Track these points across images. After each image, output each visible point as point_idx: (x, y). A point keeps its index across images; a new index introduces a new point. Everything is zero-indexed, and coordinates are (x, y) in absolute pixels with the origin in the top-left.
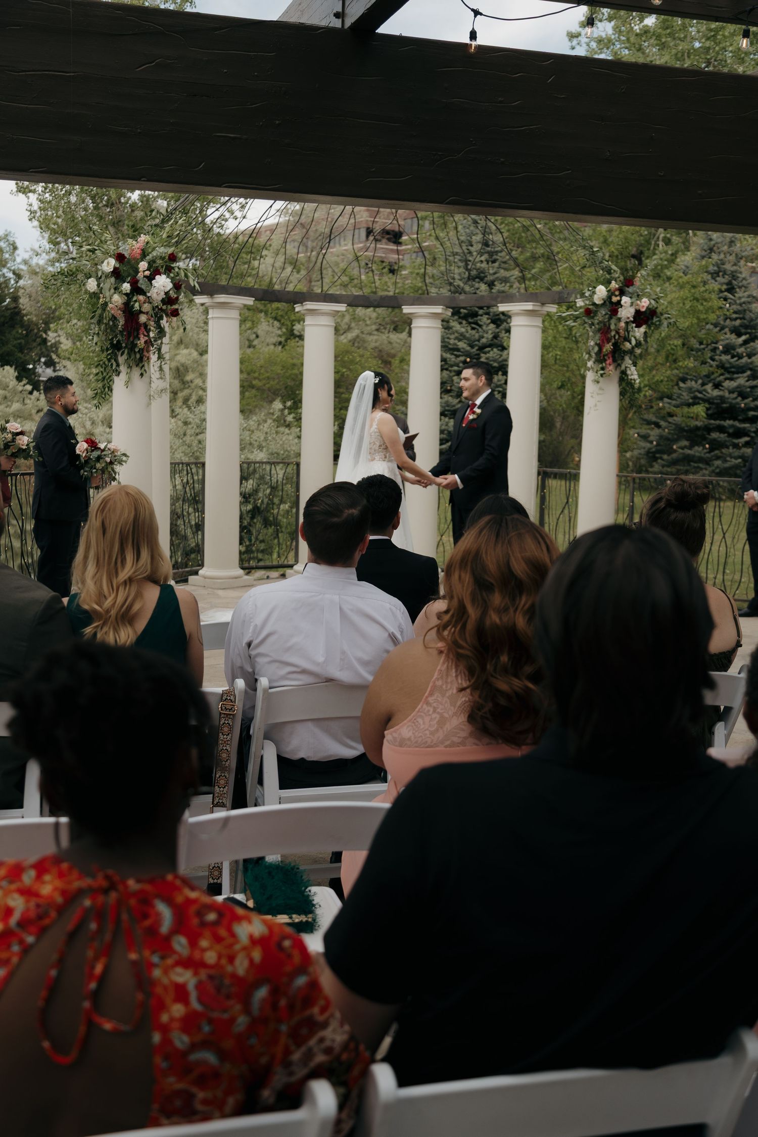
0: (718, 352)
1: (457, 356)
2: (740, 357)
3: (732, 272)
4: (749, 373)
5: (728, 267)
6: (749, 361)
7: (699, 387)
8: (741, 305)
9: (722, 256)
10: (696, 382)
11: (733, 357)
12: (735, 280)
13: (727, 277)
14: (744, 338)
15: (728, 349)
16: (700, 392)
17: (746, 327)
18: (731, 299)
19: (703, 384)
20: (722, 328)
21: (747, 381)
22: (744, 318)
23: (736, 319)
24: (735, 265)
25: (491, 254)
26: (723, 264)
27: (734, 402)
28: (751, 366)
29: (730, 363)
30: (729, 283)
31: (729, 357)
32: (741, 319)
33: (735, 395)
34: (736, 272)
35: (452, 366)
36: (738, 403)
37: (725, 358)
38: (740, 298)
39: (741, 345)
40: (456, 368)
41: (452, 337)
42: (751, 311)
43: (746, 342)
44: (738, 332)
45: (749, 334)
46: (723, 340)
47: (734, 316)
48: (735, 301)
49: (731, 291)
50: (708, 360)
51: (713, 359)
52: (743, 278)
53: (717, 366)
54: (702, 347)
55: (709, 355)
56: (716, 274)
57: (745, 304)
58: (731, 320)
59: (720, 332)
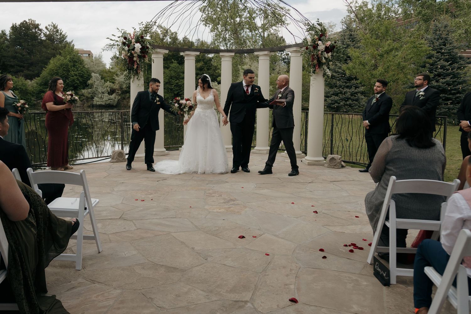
0: (438, 68)
1: (338, 74)
2: (448, 70)
3: (445, 38)
4: (451, 76)
5: (443, 36)
6: (452, 71)
8: (449, 50)
9: (441, 32)
11: (444, 70)
12: (447, 41)
13: (443, 40)
14: (449, 62)
15: (443, 67)
17: (452, 58)
18: (444, 48)
20: (441, 59)
21: (450, 79)
22: (451, 55)
23: (447, 55)
24: (447, 35)
25: (352, 39)
26: (441, 35)
27: (445, 87)
28: (453, 73)
29: (444, 73)
30: (444, 42)
31: (442, 70)
32: (448, 55)
33: (445, 85)
34: (447, 37)
35: (337, 78)
36: (446, 88)
37: (440, 70)
38: (448, 47)
39: (449, 65)
40: (338, 79)
41: (337, 68)
42: (453, 52)
43: (450, 64)
44: (447, 60)
45: (452, 61)
46: (440, 64)
47: (446, 54)
48: (446, 48)
49: (445, 45)
50: (434, 72)
51: (436, 71)
52: (450, 40)
53: (437, 74)
54: (431, 67)
55: (434, 70)
56: (438, 39)
57: (450, 49)
58: (444, 56)
59: (439, 61)
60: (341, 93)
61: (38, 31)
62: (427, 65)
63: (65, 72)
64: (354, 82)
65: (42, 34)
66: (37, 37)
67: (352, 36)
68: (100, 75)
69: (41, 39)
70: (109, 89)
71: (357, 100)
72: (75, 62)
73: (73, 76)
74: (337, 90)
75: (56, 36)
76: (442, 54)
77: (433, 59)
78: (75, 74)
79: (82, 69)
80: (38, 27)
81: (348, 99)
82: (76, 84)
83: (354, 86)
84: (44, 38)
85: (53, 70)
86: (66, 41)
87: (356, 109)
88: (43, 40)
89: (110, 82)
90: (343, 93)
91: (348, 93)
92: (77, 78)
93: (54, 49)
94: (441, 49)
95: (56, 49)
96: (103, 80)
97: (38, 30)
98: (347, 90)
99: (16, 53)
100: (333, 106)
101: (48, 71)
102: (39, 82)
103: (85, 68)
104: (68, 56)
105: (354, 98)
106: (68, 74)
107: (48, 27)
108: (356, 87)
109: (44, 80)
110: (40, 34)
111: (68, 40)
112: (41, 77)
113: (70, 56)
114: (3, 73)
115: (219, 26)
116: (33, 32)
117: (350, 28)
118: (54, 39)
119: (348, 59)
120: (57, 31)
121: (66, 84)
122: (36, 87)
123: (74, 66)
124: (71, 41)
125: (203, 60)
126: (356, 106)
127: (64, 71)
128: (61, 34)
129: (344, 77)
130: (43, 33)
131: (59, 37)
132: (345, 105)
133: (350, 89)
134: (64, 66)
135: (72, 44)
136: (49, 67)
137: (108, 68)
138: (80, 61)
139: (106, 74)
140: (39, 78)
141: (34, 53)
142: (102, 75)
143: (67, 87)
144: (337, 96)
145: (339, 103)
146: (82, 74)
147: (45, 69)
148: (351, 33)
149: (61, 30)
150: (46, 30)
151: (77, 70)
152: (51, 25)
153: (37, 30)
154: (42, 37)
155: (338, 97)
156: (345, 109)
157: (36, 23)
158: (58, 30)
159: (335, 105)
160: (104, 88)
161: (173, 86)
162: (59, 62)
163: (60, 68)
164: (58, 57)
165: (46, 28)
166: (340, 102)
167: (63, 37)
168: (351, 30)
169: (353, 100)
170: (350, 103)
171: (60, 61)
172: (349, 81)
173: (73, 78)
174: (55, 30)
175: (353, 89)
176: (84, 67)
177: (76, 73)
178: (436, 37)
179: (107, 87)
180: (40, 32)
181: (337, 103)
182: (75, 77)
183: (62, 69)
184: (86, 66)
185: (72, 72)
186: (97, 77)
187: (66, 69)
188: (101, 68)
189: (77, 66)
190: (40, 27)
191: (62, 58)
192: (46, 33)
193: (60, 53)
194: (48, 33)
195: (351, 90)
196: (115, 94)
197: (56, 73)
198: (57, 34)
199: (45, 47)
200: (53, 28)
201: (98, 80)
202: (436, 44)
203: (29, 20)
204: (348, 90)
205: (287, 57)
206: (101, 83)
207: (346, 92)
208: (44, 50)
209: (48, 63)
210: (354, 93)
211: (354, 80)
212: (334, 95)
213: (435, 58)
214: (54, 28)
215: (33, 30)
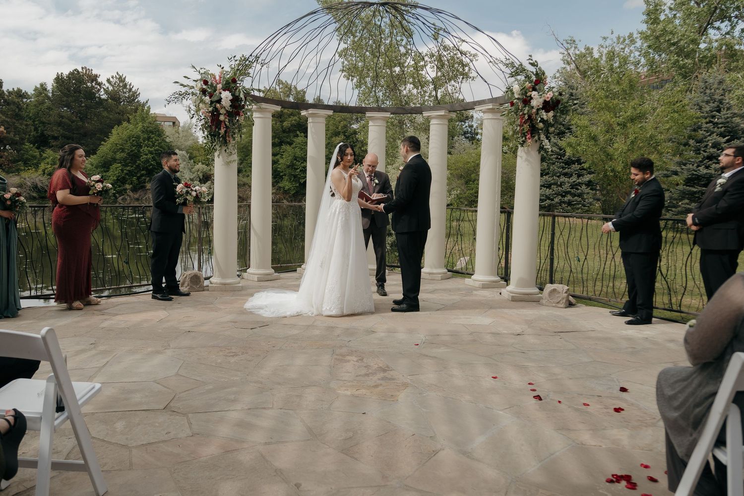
0: (709, 147)
1: (552, 155)
3: (720, 100)
5: (717, 97)
7: (695, 168)
8: (725, 119)
9: (713, 91)
10: (693, 165)
11: (718, 150)
12: (722, 104)
13: (716, 103)
14: (727, 138)
15: (715, 146)
16: (696, 171)
17: (730, 132)
18: (719, 116)
19: (698, 166)
20: (713, 133)
22: (728, 127)
23: (722, 127)
24: (722, 95)
26: (713, 95)
30: (718, 106)
31: (715, 150)
32: (725, 127)
34: (723, 99)
35: (548, 160)
37: (712, 150)
38: (724, 115)
39: (725, 143)
42: (732, 122)
43: (728, 141)
44: (722, 135)
45: (731, 136)
46: (712, 140)
47: (720, 126)
48: (721, 116)
49: (719, 111)
50: (702, 152)
51: (705, 151)
52: (727, 103)
53: (708, 155)
54: (698, 144)
55: (703, 149)
56: (708, 102)
57: (728, 118)
58: (718, 128)
59: (710, 135)
60: (555, 184)
61: (96, 86)
62: (691, 142)
63: (134, 148)
64: (576, 166)
65: (102, 90)
66: (94, 94)
67: (573, 96)
68: (187, 153)
69: (100, 98)
70: (201, 176)
71: (580, 195)
72: (152, 132)
73: (146, 155)
74: (550, 179)
75: (124, 93)
76: (716, 124)
77: (701, 132)
78: (149, 151)
79: (161, 143)
80: (96, 80)
81: (567, 193)
82: (151, 167)
83: (576, 174)
84: (104, 97)
85: (116, 144)
86: (138, 101)
87: (578, 209)
88: (104, 99)
89: (203, 164)
90: (559, 183)
91: (567, 184)
92: (152, 157)
93: (119, 114)
94: (714, 117)
95: (122, 113)
96: (192, 161)
97: (95, 84)
98: (565, 180)
99: (62, 117)
100: (543, 203)
101: (109, 146)
102: (95, 162)
103: (166, 142)
104: (140, 124)
105: (576, 192)
106: (139, 151)
107: (111, 80)
108: (579, 176)
109: (102, 159)
110: (99, 90)
111: (142, 99)
112: (98, 154)
113: (143, 123)
114: (41, 148)
115: (368, 80)
116: (87, 87)
117: (570, 84)
118: (120, 98)
119: (567, 131)
120: (125, 86)
121: (136, 165)
122: (90, 170)
123: (149, 139)
124: (145, 102)
125: (344, 132)
126: (578, 204)
127: (134, 146)
128: (130, 90)
129: (560, 159)
130: (104, 89)
131: (127, 95)
132: (561, 203)
133: (569, 178)
134: (134, 139)
135: (148, 105)
136: (111, 139)
137: (201, 143)
138: (158, 131)
139: (197, 152)
140: (95, 156)
141: (89, 118)
142: (191, 153)
143: (138, 171)
144: (550, 189)
145: (552, 200)
146: (160, 150)
147: (105, 144)
148: (571, 91)
149: (130, 85)
150: (107, 85)
151: (153, 146)
152: (116, 76)
153: (93, 84)
154: (102, 95)
155: (551, 191)
156: (561, 209)
157: (94, 73)
158: (126, 84)
159: (547, 202)
160: (193, 173)
161: (297, 171)
162: (125, 133)
163: (127, 142)
164: (125, 124)
165: (108, 81)
166: (555, 198)
167: (135, 95)
168: (571, 87)
169: (574, 195)
170: (569, 200)
171: (128, 131)
172: (569, 165)
173: (146, 157)
174: (121, 84)
175: (574, 179)
176: (163, 140)
177: (151, 149)
178: (706, 98)
179: (199, 170)
180: (99, 87)
181: (549, 199)
182: (150, 156)
183: (130, 143)
184: (168, 140)
185: (146, 148)
186: (184, 155)
187: (136, 144)
188: (189, 143)
189: (154, 139)
190: (99, 80)
191: (131, 127)
192: (108, 88)
193: (129, 118)
194: (111, 88)
195: (572, 179)
196: (210, 182)
197: (121, 149)
198: (124, 90)
199: (106, 109)
200: (118, 82)
201: (184, 161)
202: (705, 110)
203: (82, 68)
204: (567, 179)
205: (470, 130)
206: (189, 166)
207: (564, 182)
208: (105, 114)
209: (110, 134)
210: (576, 185)
211: (576, 163)
212: (544, 187)
213: (705, 131)
214: (120, 82)
215: (89, 84)
